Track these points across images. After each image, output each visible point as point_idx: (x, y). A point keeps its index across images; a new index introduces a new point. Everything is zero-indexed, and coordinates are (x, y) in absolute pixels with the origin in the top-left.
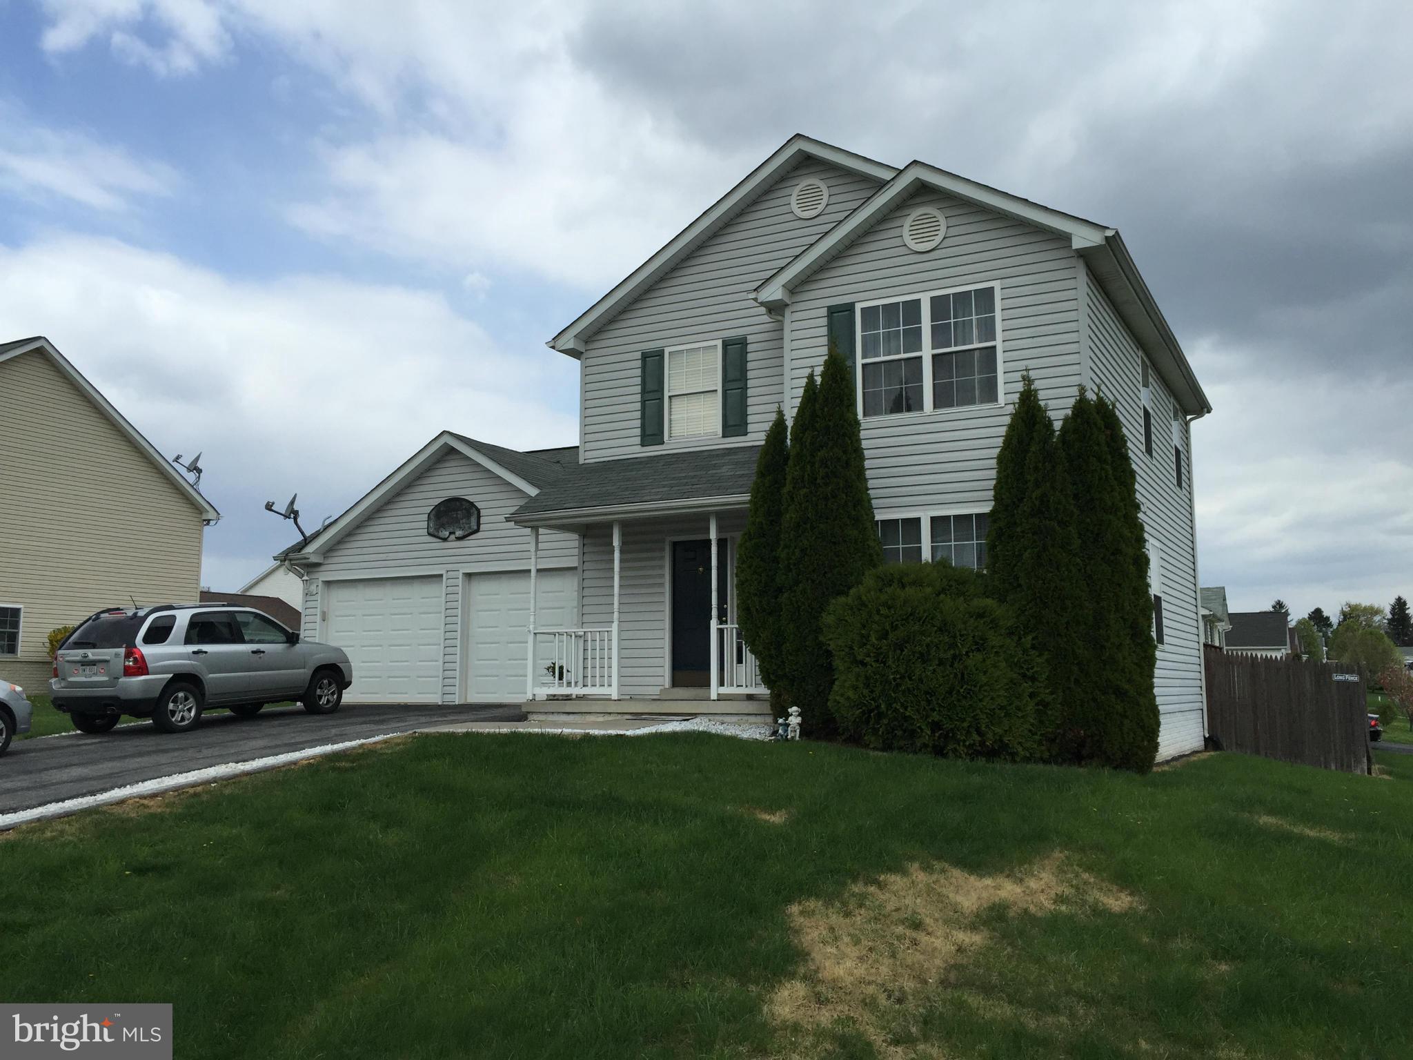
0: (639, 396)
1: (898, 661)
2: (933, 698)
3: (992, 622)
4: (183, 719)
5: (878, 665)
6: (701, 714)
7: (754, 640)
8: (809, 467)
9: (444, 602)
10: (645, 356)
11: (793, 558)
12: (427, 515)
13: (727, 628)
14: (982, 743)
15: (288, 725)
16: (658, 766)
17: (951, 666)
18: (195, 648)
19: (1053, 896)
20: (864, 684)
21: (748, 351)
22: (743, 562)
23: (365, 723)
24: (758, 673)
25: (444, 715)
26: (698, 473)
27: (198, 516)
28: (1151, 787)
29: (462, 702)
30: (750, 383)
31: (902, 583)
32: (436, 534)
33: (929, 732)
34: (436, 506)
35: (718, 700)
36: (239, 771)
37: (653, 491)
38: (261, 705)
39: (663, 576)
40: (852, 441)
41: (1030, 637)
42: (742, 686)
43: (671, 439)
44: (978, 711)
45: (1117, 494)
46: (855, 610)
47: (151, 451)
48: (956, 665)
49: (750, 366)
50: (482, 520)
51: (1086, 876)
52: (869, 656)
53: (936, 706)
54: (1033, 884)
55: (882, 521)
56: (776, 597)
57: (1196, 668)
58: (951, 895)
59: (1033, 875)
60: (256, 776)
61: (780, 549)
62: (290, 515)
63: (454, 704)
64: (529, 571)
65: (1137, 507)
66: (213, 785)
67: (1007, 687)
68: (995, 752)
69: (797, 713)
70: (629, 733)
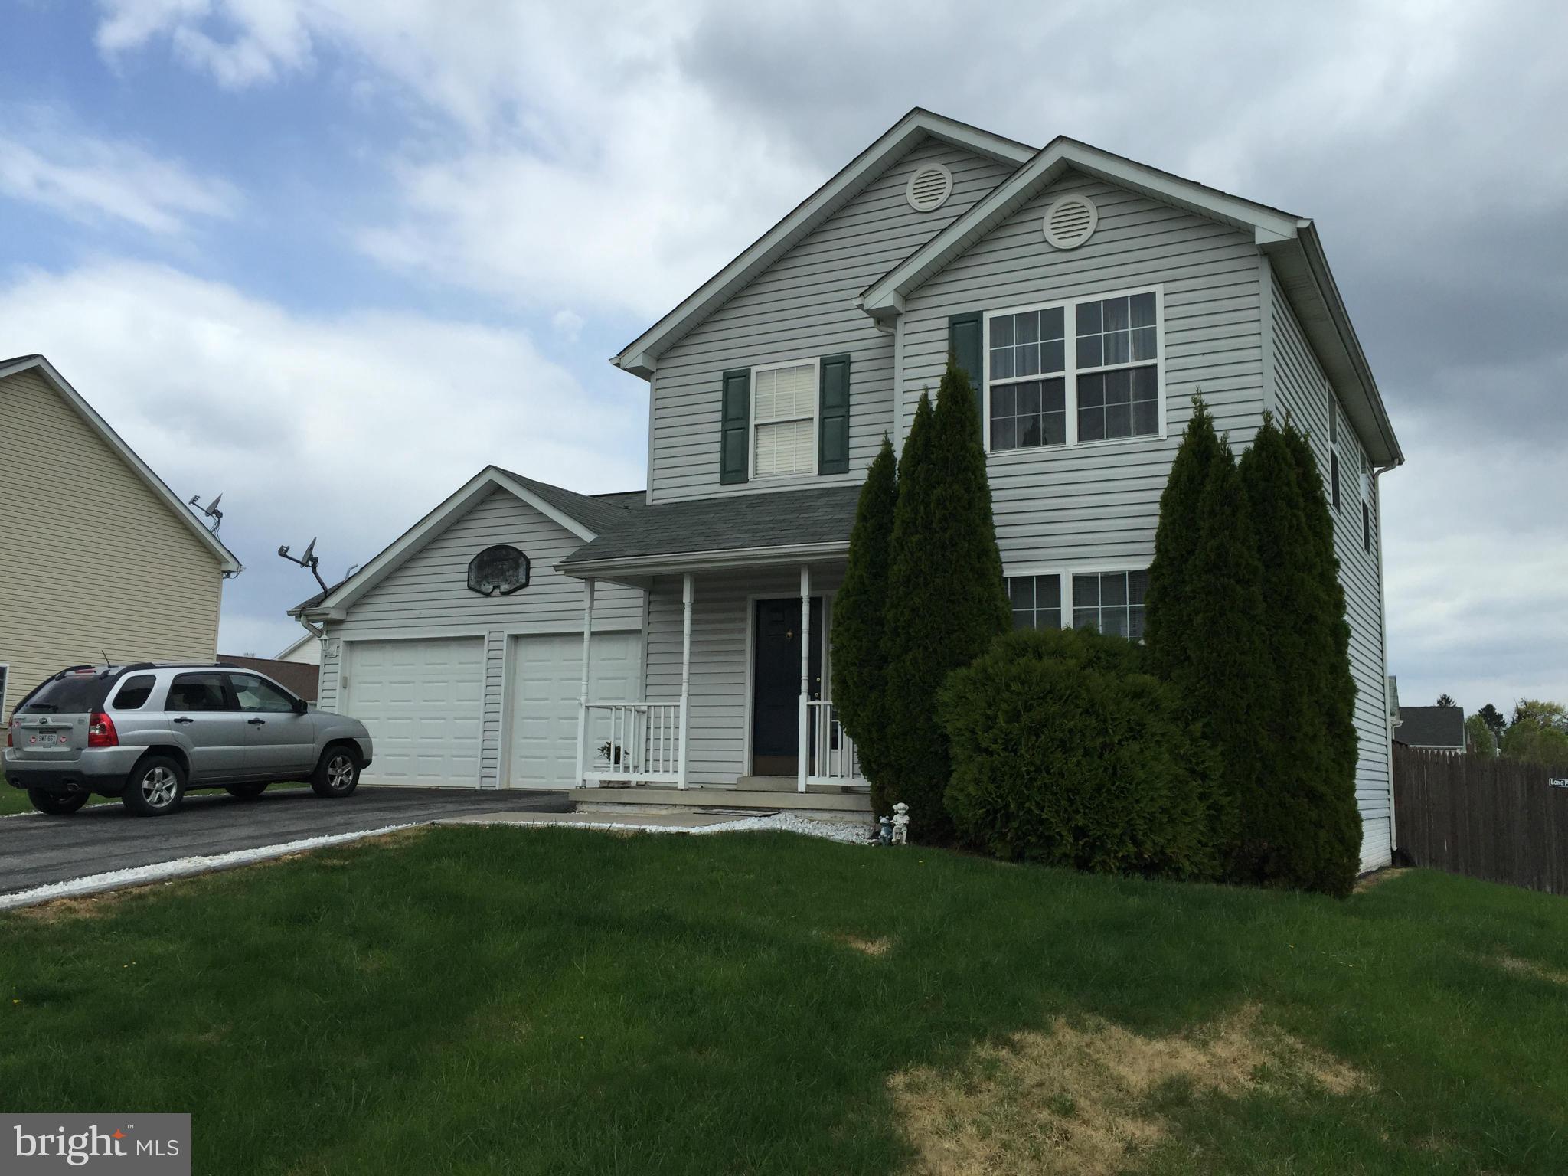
0: (720, 424)
1: (1033, 749)
2: (1077, 797)
3: (1152, 703)
4: (160, 800)
5: (1007, 754)
6: (787, 809)
7: (852, 720)
8: (922, 508)
9: (485, 669)
10: (728, 377)
11: (902, 619)
12: (467, 565)
13: (820, 706)
14: (1139, 855)
15: (287, 809)
16: (727, 875)
17: (1101, 757)
18: (178, 715)
19: (1250, 1068)
20: (990, 778)
21: (851, 371)
22: (839, 624)
23: (380, 810)
24: (856, 760)
25: (478, 802)
26: (788, 516)
27: (215, 566)
28: (1355, 917)
29: (504, 787)
30: (853, 410)
31: (1039, 653)
32: (478, 588)
33: (1071, 840)
34: (479, 554)
35: (807, 792)
36: (204, 867)
37: (734, 536)
38: (263, 785)
39: (743, 641)
40: (976, 477)
41: (1199, 724)
42: (837, 776)
43: (757, 476)
44: (1134, 815)
45: (1312, 548)
46: (978, 685)
47: (163, 490)
48: (1106, 756)
49: (853, 389)
50: (532, 572)
51: (1290, 1040)
52: (995, 742)
53: (1081, 807)
54: (1221, 1050)
55: (1013, 579)
56: (880, 669)
57: (1384, 767)
58: (1111, 1064)
59: (1220, 1038)
60: (222, 874)
61: (886, 609)
62: (307, 562)
63: (494, 789)
64: (582, 634)
65: (1336, 564)
66: (167, 884)
67: (1171, 785)
68: (1154, 867)
69: (904, 811)
70: (695, 830)
